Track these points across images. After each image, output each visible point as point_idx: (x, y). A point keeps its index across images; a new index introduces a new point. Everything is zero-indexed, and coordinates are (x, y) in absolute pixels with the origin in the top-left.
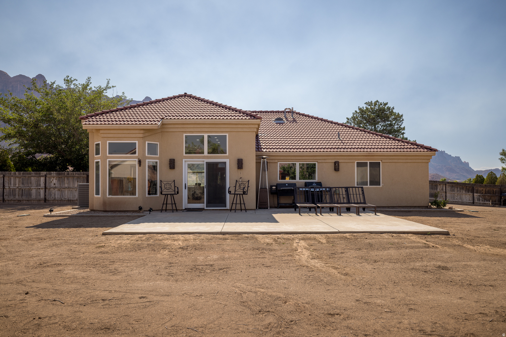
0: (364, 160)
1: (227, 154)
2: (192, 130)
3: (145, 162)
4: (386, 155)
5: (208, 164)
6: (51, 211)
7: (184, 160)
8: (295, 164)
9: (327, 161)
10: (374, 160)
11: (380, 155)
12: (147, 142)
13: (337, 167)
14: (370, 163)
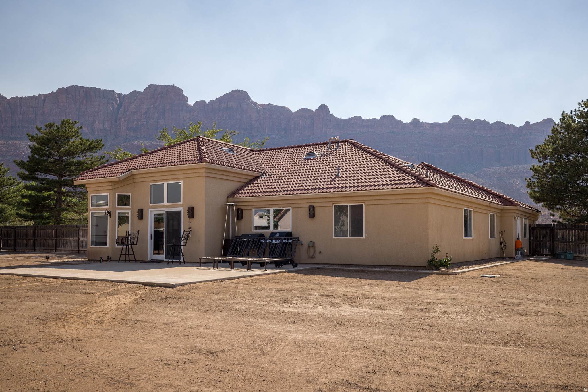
0: (343, 202)
1: (182, 203)
2: (155, 179)
3: (115, 213)
4: (366, 195)
5: (168, 213)
6: (47, 258)
7: (150, 210)
8: (270, 210)
9: (301, 205)
10: (353, 202)
11: (359, 195)
12: (117, 194)
13: (312, 213)
14: (351, 206)
